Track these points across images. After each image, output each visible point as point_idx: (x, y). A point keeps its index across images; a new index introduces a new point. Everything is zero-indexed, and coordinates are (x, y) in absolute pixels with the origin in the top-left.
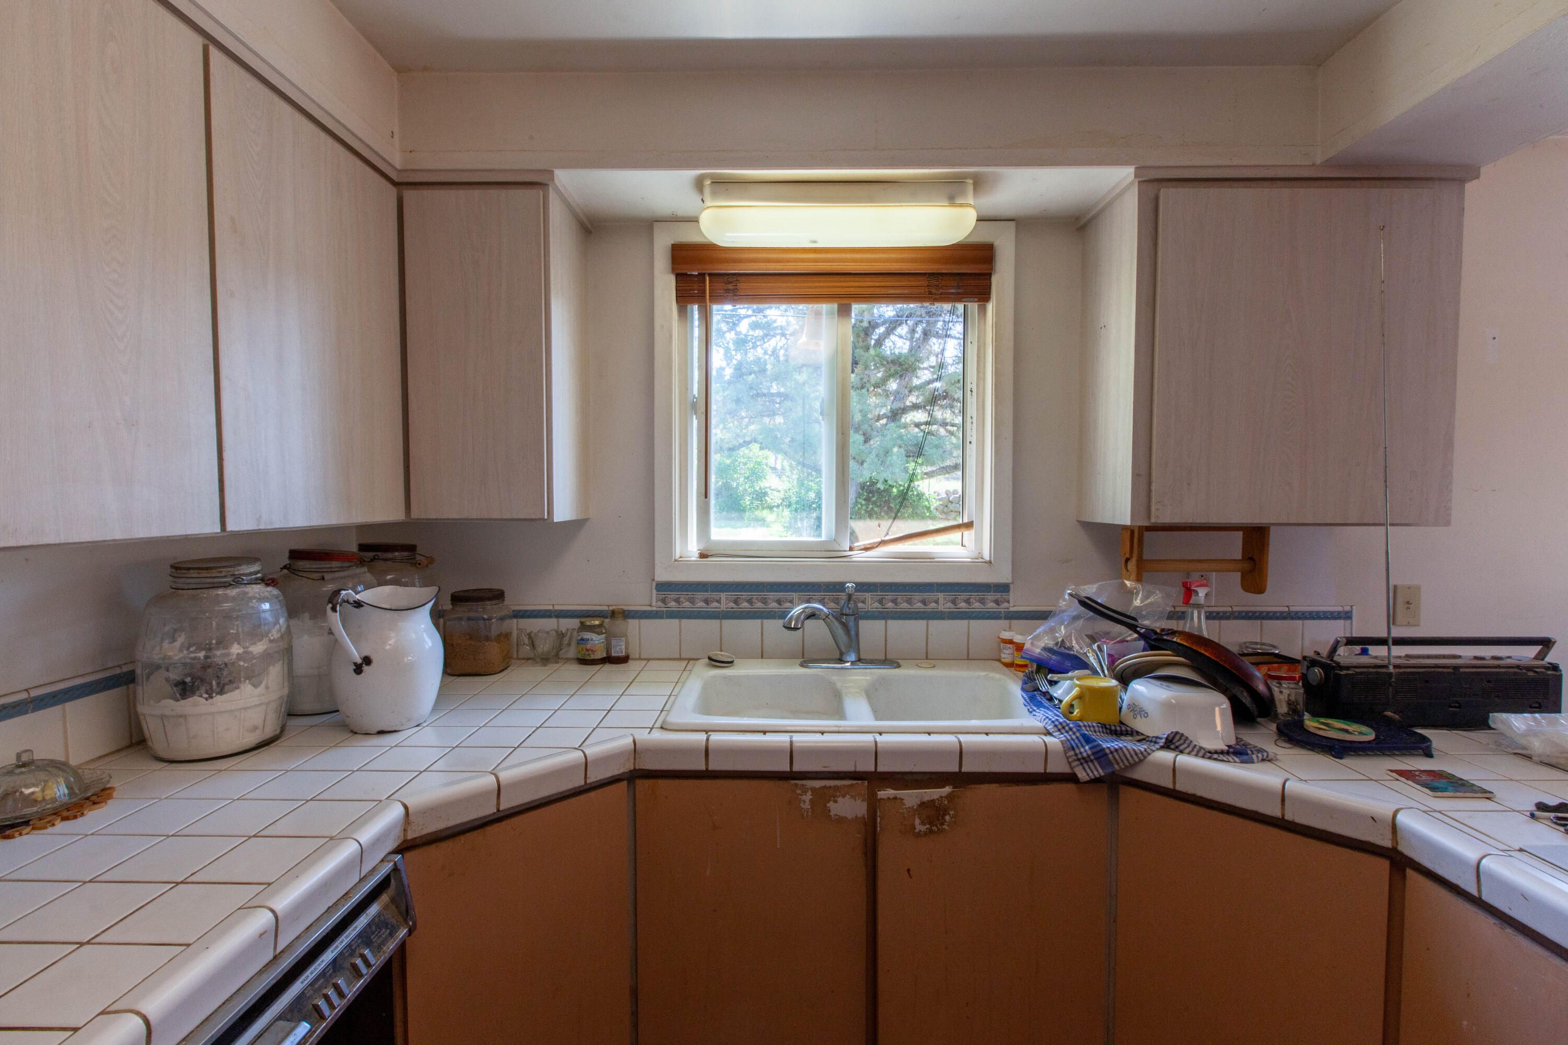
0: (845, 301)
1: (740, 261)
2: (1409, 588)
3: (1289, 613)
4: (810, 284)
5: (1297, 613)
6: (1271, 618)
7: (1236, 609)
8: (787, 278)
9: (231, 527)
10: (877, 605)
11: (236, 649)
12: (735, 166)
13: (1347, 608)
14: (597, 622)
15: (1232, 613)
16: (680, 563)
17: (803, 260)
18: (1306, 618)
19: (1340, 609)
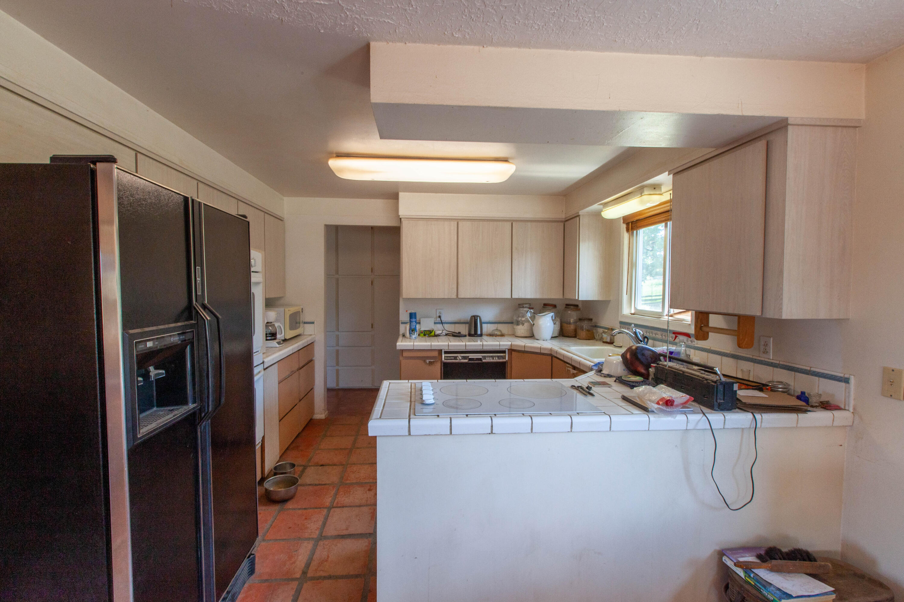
0: (666, 222)
1: (645, 213)
2: (893, 370)
3: (810, 371)
4: (658, 218)
5: (814, 372)
6: (800, 372)
7: (781, 363)
8: (653, 217)
9: (513, 297)
10: (661, 336)
11: (520, 319)
12: (603, 200)
13: (846, 376)
14: (606, 331)
15: (779, 364)
16: (624, 316)
17: (656, 210)
18: (822, 377)
19: (842, 375)
